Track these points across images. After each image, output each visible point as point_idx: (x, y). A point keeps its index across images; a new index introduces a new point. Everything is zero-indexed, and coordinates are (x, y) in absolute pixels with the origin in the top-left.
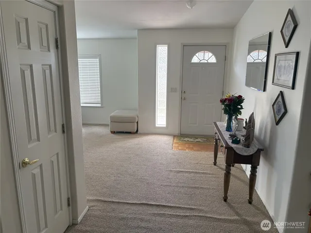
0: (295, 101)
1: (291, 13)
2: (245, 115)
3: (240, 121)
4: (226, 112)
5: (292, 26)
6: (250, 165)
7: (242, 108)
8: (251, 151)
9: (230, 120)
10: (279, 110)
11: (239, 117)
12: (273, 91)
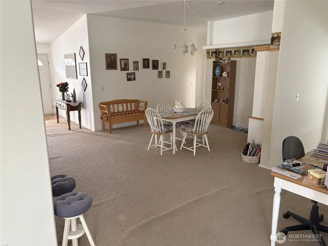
0: (89, 80)
1: (81, 47)
2: (70, 91)
3: (68, 95)
4: (61, 90)
5: (83, 53)
6: (77, 111)
7: (68, 88)
8: (76, 104)
9: (63, 94)
10: (84, 85)
11: (68, 93)
12: (80, 78)
